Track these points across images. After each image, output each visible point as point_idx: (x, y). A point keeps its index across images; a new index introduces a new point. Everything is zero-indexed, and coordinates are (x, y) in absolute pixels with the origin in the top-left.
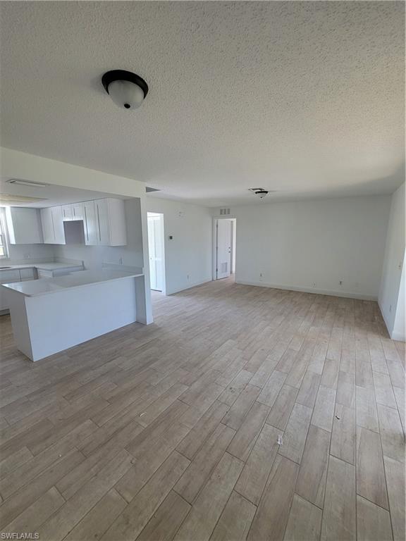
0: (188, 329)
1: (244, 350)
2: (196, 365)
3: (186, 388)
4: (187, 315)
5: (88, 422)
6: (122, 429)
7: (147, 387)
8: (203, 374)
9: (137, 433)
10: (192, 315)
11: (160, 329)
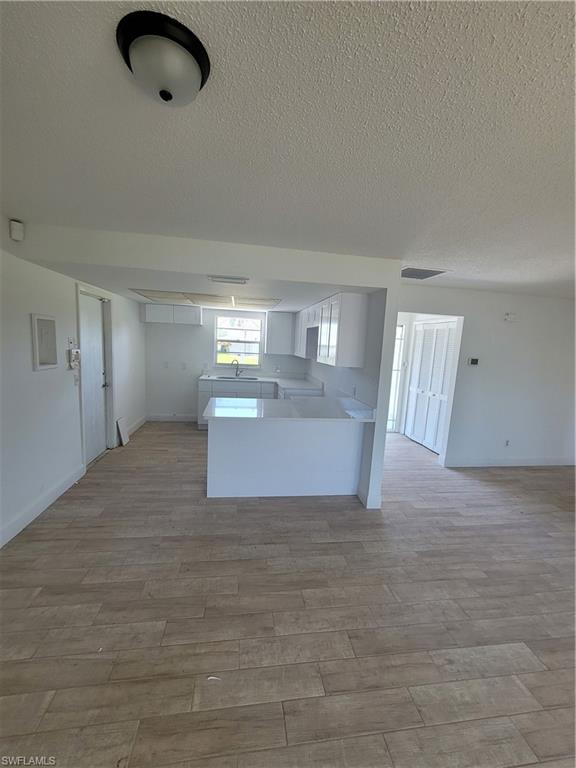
0: (432, 554)
1: (548, 708)
2: (382, 652)
3: (316, 692)
4: (456, 522)
5: (161, 625)
6: (171, 678)
7: (266, 629)
8: (377, 687)
9: (176, 708)
10: (467, 529)
11: (380, 525)
